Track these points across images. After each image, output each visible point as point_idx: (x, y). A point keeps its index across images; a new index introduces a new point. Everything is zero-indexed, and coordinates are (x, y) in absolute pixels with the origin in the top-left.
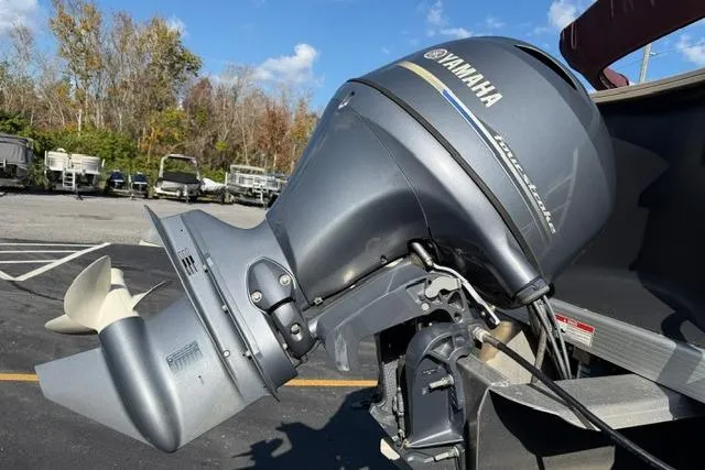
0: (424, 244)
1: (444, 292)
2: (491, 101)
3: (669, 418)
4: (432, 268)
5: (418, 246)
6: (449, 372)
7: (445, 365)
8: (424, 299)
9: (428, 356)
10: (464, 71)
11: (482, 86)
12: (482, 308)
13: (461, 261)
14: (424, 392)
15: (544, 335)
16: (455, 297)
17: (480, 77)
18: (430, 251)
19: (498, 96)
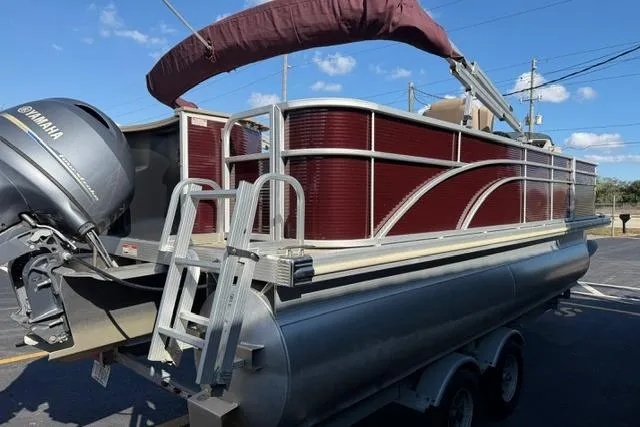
0: (29, 214)
1: (43, 238)
2: (56, 136)
3: (154, 273)
4: (36, 227)
5: (25, 216)
6: (49, 277)
7: (45, 274)
8: (30, 243)
9: (34, 270)
10: (41, 120)
11: (51, 129)
12: (67, 243)
13: (52, 221)
14: (36, 290)
15: (95, 250)
16: (51, 240)
17: (50, 124)
18: (33, 218)
19: (61, 134)
